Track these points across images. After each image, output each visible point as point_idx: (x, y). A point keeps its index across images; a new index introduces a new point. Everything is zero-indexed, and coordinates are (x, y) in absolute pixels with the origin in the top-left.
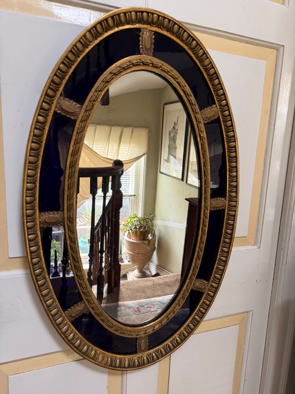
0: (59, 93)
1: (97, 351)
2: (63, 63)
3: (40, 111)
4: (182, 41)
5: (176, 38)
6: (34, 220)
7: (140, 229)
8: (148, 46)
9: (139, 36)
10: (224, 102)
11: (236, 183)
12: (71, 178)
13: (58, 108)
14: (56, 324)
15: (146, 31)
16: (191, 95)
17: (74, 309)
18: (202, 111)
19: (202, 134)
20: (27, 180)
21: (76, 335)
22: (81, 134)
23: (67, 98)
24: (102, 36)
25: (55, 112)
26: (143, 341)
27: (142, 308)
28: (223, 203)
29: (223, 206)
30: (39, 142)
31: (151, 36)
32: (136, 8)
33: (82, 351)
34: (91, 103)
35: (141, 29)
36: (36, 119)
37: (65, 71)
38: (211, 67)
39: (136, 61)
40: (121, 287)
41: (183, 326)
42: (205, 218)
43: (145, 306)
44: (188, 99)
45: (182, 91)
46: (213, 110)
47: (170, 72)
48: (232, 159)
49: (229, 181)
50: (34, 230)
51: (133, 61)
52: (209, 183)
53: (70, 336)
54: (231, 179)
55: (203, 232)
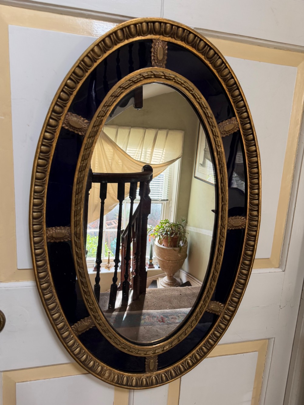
0: (66, 109)
1: (104, 367)
2: (70, 78)
3: (46, 128)
4: (198, 50)
5: (192, 48)
6: (41, 235)
7: (171, 235)
8: (160, 57)
9: (151, 47)
10: (245, 115)
11: (257, 201)
12: (78, 194)
13: (65, 124)
14: (62, 337)
15: (158, 41)
16: (207, 108)
17: (81, 325)
18: (219, 124)
19: (219, 149)
20: (33, 196)
21: (83, 350)
22: (88, 150)
23: (75, 114)
24: (112, 49)
25: (62, 128)
26: (152, 361)
27: (167, 319)
28: (243, 222)
29: (243, 226)
30: (46, 159)
31: (164, 47)
32: (147, 19)
33: (88, 366)
34: (99, 119)
35: (153, 40)
36: (42, 135)
37: (72, 87)
38: (231, 77)
39: (147, 74)
40: (146, 295)
41: (196, 348)
42: (222, 237)
43: (170, 317)
44: (204, 112)
45: (197, 103)
46: (233, 123)
47: (184, 84)
48: (254, 175)
49: (250, 198)
50: (41, 244)
51: (144, 73)
52: (226, 201)
53: (76, 350)
54: (252, 196)
55: (219, 252)
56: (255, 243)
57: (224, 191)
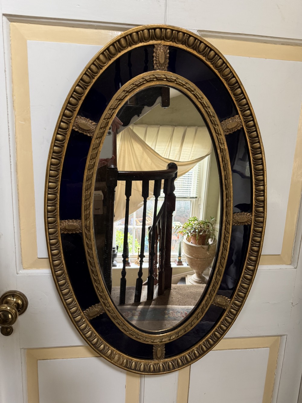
0: (76, 113)
1: (114, 351)
2: (78, 85)
3: (58, 130)
4: (199, 52)
5: (193, 50)
6: (55, 227)
7: (200, 233)
8: (162, 61)
9: (153, 52)
10: (248, 112)
11: (263, 197)
12: (87, 190)
13: (75, 126)
14: (75, 321)
15: (160, 46)
16: (209, 107)
17: (92, 310)
18: (222, 122)
19: (222, 146)
20: (48, 192)
21: (94, 334)
22: (96, 150)
23: (83, 117)
24: (116, 56)
25: (73, 130)
26: (159, 349)
28: (248, 219)
29: (249, 222)
30: (58, 158)
31: (165, 51)
32: (148, 26)
33: (99, 349)
34: (105, 121)
35: (155, 45)
36: (55, 137)
37: (81, 93)
38: (232, 76)
39: (149, 78)
40: (172, 291)
41: (202, 340)
42: (227, 233)
44: (206, 111)
45: (200, 103)
46: (236, 121)
47: (186, 85)
48: (259, 172)
49: (255, 195)
50: (55, 235)
51: (147, 77)
52: (231, 197)
53: (88, 334)
54: (257, 193)
55: (224, 247)
56: (261, 239)
57: (228, 187)
